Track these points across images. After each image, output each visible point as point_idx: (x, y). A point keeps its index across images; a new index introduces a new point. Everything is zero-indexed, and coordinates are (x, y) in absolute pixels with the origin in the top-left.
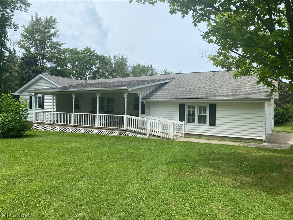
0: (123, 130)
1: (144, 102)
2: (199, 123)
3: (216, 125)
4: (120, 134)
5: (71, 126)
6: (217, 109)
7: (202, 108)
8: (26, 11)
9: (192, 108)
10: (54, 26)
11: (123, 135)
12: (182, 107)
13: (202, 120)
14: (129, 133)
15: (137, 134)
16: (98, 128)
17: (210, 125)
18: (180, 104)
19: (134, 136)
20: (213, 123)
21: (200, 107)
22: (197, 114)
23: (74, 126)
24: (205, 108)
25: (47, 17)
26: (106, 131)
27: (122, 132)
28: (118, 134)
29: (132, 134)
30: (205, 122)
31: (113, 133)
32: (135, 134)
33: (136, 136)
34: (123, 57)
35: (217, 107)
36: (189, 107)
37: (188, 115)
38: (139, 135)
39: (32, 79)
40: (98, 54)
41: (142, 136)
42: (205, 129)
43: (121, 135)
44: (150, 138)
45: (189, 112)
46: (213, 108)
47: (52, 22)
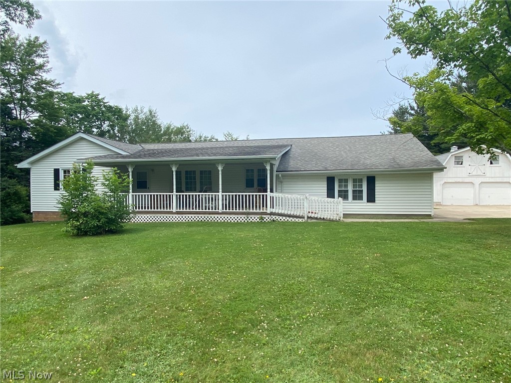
0: (266, 214)
1: (280, 175)
2: (353, 199)
3: (376, 202)
4: (262, 218)
5: (172, 213)
6: (376, 183)
7: (357, 181)
8: (29, 26)
9: (344, 181)
10: (43, 53)
11: (267, 220)
12: (330, 181)
13: (357, 196)
14: (275, 218)
15: (288, 218)
16: (223, 213)
17: (368, 201)
18: (327, 177)
19: (284, 220)
20: (371, 199)
21: (354, 181)
22: (350, 189)
23: (177, 213)
24: (361, 181)
25: (30, 37)
26: (237, 216)
27: (264, 216)
28: (258, 220)
29: (281, 218)
30: (361, 198)
31: (249, 218)
32: (284, 218)
33: (282, 220)
34: (150, 112)
35: (376, 179)
36: (340, 181)
37: (339, 190)
38: (291, 218)
39: (61, 141)
40: (112, 104)
41: (297, 220)
42: (362, 207)
43: (263, 220)
44: (309, 221)
45: (340, 186)
46: (371, 181)
47: (41, 45)
